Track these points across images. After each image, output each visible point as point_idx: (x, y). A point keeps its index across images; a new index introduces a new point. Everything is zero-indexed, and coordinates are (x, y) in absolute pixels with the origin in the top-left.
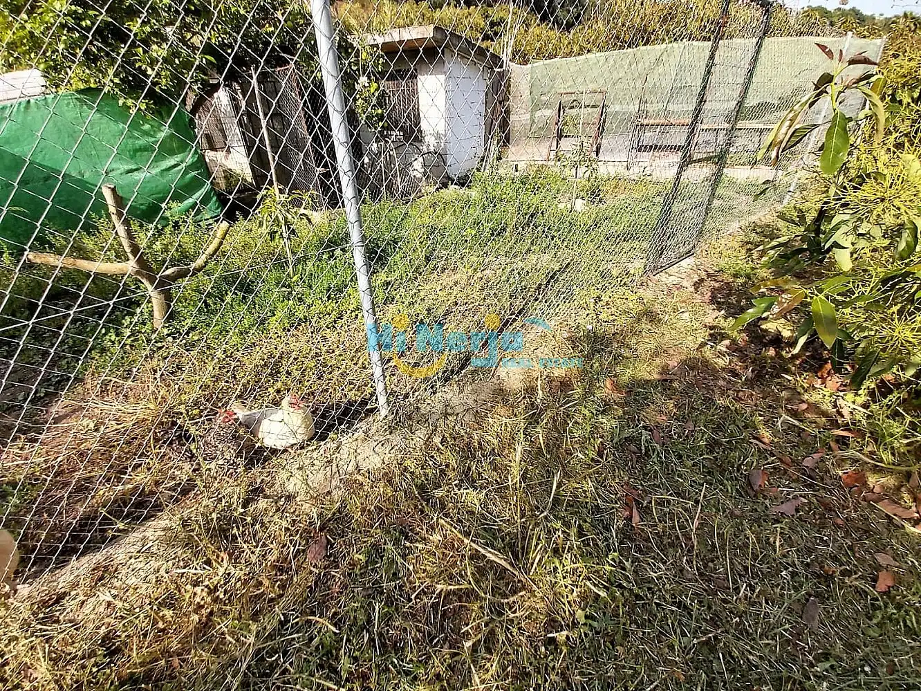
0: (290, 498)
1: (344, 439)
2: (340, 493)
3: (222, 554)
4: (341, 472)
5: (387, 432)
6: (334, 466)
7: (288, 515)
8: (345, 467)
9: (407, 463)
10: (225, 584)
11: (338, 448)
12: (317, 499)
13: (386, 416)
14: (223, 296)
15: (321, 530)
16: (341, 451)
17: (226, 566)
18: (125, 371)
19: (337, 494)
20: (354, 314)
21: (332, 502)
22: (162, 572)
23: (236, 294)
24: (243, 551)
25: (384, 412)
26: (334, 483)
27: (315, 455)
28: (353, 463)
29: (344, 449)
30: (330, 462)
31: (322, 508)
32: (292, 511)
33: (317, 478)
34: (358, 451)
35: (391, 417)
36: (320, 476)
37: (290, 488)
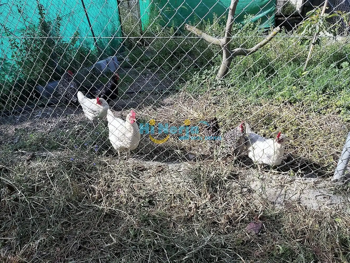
0: (250, 191)
1: (298, 179)
2: (281, 208)
3: (208, 194)
4: (287, 196)
5: (332, 192)
6: (284, 190)
7: (245, 199)
8: (291, 195)
9: (339, 220)
10: (203, 209)
11: (291, 181)
12: (265, 202)
13: (337, 180)
14: (256, 71)
15: (260, 219)
16: (292, 185)
17: (207, 201)
18: (196, 95)
19: (278, 207)
20: (338, 109)
21: (273, 209)
22: (181, 185)
23: (264, 73)
24: (217, 200)
25: (336, 177)
26: (279, 200)
27: (274, 177)
28: (297, 196)
29: (295, 185)
30: (282, 186)
31: (266, 208)
32: (248, 198)
33: (270, 191)
34: (304, 191)
35: (340, 183)
36: (272, 191)
37: (253, 186)
